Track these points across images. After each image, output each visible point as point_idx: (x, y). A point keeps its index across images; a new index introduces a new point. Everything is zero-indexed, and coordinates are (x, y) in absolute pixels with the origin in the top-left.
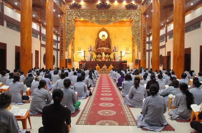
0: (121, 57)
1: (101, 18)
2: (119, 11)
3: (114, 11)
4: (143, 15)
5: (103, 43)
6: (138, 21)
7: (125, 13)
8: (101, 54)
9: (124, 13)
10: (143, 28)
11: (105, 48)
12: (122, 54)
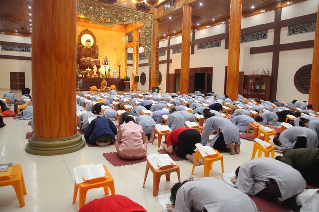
0: (120, 73)
1: (103, 15)
2: (127, 11)
3: (121, 9)
4: (156, 21)
5: (88, 52)
6: (150, 28)
7: (135, 14)
8: (92, 68)
9: (133, 13)
10: (156, 37)
11: (91, 58)
12: (121, 69)
